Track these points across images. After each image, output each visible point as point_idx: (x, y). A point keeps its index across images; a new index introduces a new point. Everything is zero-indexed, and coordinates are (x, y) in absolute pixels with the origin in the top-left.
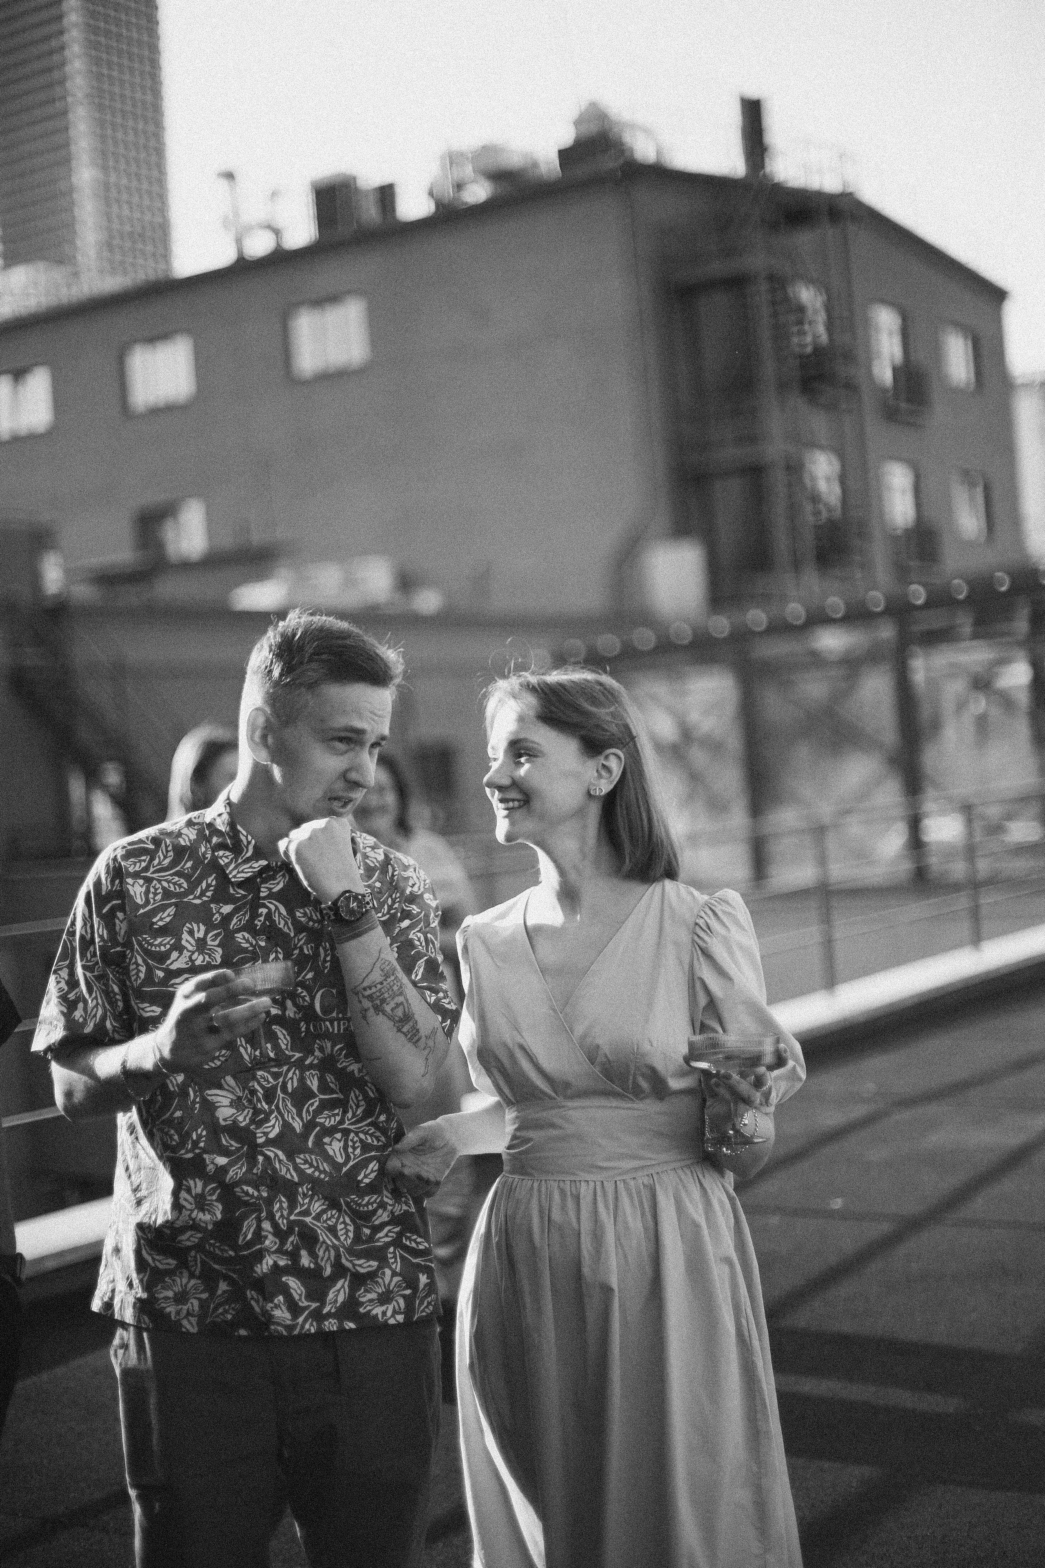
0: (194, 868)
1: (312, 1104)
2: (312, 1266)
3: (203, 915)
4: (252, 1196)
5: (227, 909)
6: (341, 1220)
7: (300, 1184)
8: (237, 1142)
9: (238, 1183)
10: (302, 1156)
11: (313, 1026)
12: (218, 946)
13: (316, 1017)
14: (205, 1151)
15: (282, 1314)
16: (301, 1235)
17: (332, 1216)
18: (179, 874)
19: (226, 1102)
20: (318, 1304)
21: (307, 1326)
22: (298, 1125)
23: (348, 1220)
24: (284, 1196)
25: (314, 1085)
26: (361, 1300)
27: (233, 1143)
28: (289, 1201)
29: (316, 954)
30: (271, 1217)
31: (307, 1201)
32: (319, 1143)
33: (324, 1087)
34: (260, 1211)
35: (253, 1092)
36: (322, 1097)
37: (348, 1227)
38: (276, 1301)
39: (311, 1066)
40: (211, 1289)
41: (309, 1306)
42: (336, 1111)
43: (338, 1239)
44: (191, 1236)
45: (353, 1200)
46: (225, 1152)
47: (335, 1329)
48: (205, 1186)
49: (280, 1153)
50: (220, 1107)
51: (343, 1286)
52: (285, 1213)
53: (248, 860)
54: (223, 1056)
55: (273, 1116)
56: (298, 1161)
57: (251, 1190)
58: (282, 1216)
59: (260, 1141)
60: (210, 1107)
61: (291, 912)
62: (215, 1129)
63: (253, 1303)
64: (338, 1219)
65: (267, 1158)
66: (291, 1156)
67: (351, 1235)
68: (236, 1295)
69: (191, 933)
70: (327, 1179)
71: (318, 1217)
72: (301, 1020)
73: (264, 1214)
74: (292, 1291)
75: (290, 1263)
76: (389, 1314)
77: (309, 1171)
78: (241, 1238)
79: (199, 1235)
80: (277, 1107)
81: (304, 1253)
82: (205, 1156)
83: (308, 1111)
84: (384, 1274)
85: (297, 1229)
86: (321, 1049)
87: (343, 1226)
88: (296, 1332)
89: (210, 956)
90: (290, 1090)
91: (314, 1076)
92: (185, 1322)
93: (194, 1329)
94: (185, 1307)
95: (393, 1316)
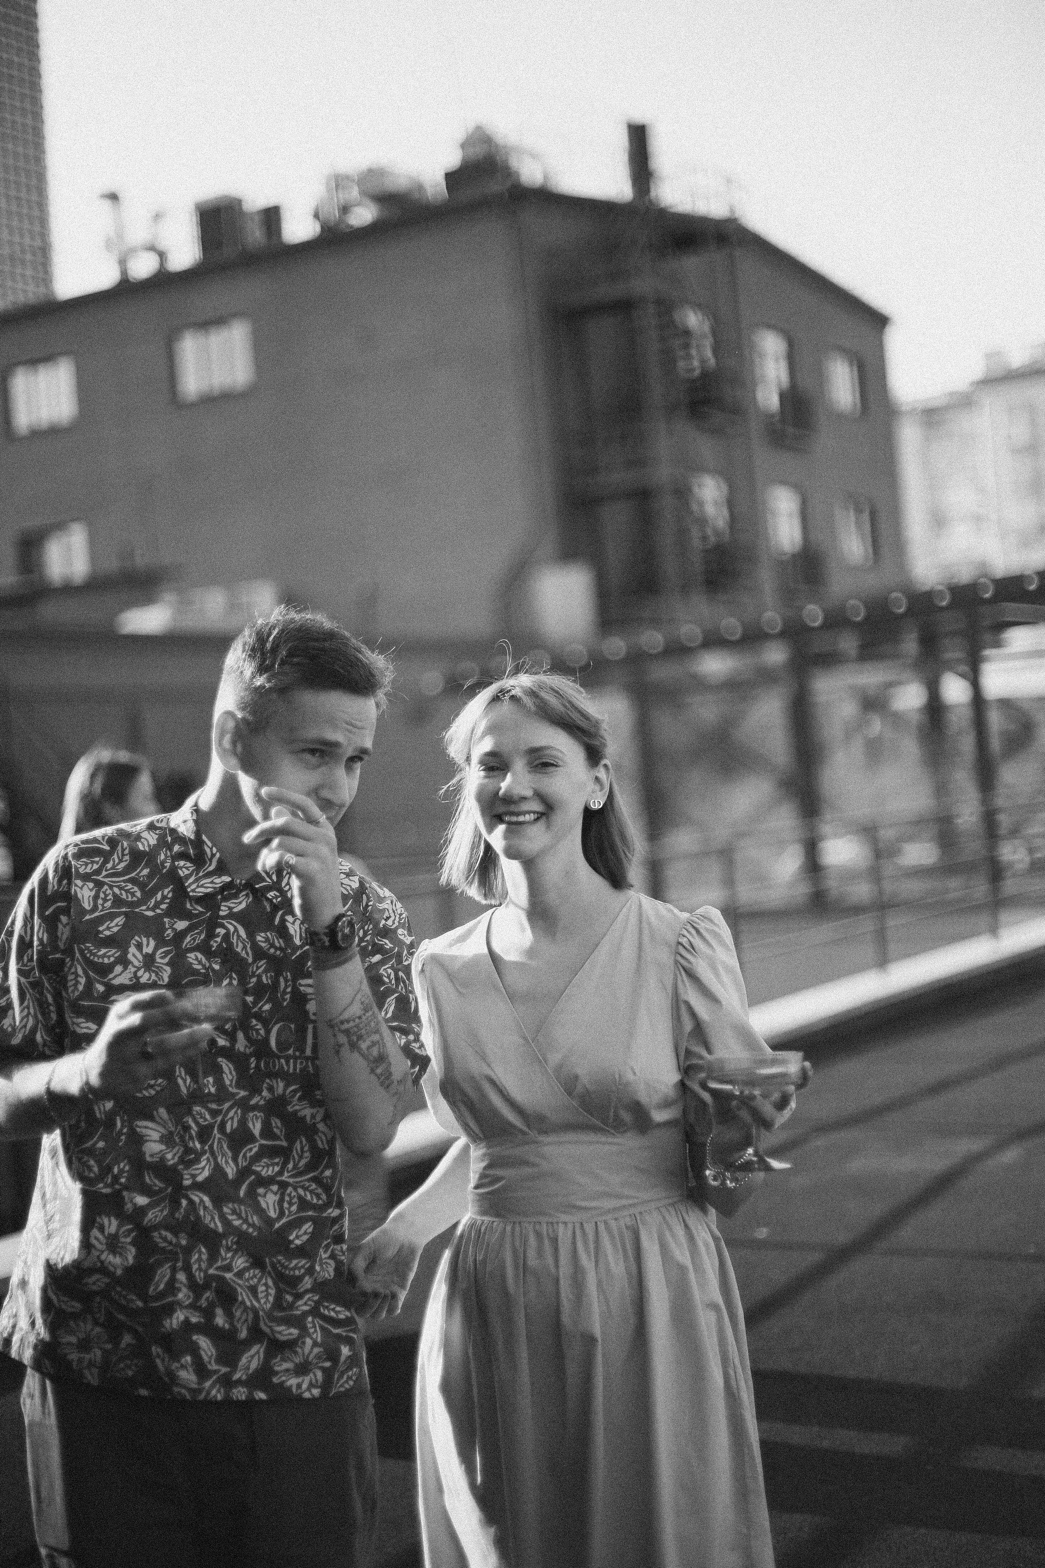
0: (150, 876)
1: (251, 1149)
2: (227, 1326)
3: (154, 927)
4: (170, 1243)
5: (181, 925)
6: (264, 1281)
7: (224, 1236)
8: (160, 1181)
9: (156, 1227)
10: (230, 1205)
11: (265, 1063)
12: (167, 964)
13: (270, 1054)
14: (126, 1188)
15: (187, 1376)
16: (219, 1292)
17: (255, 1276)
18: (133, 881)
19: (155, 1136)
20: (229, 1369)
21: (214, 1392)
22: (231, 1171)
23: (270, 1281)
24: (205, 1247)
25: (256, 1128)
26: (277, 1368)
27: (157, 1182)
28: (209, 1254)
29: (275, 984)
30: (187, 1268)
31: (229, 1255)
32: (252, 1193)
33: (267, 1132)
34: (177, 1260)
35: (187, 1128)
36: (264, 1142)
37: (270, 1290)
38: (183, 1361)
39: (255, 1108)
40: (115, 1339)
41: (219, 1371)
42: (277, 1160)
43: (258, 1301)
44: (98, 1280)
45: (279, 1262)
46: (146, 1190)
47: (244, 1398)
48: (119, 1227)
49: (206, 1199)
50: (147, 1141)
51: (258, 1352)
52: (204, 1266)
53: (209, 875)
54: (159, 1085)
55: (205, 1157)
56: (225, 1210)
57: (169, 1236)
58: (200, 1269)
59: (187, 1182)
60: (137, 1140)
61: (251, 935)
62: (139, 1164)
63: (158, 1361)
64: (260, 1279)
65: (191, 1202)
66: (218, 1202)
67: (271, 1299)
68: (141, 1350)
69: (139, 946)
70: (255, 1234)
71: (240, 1274)
72: (251, 1055)
73: (180, 1264)
74: (203, 1353)
75: (202, 1320)
76: (304, 1386)
77: (237, 1223)
78: (152, 1288)
79: (107, 1280)
80: (211, 1147)
81: (219, 1311)
82: (125, 1193)
83: (245, 1155)
84: (304, 1343)
85: (214, 1284)
86: (271, 1089)
87: (264, 1287)
88: (202, 1397)
89: (157, 974)
90: (228, 1130)
91: (257, 1118)
92: (86, 1372)
93: (95, 1382)
94: (87, 1356)
95: (309, 1389)
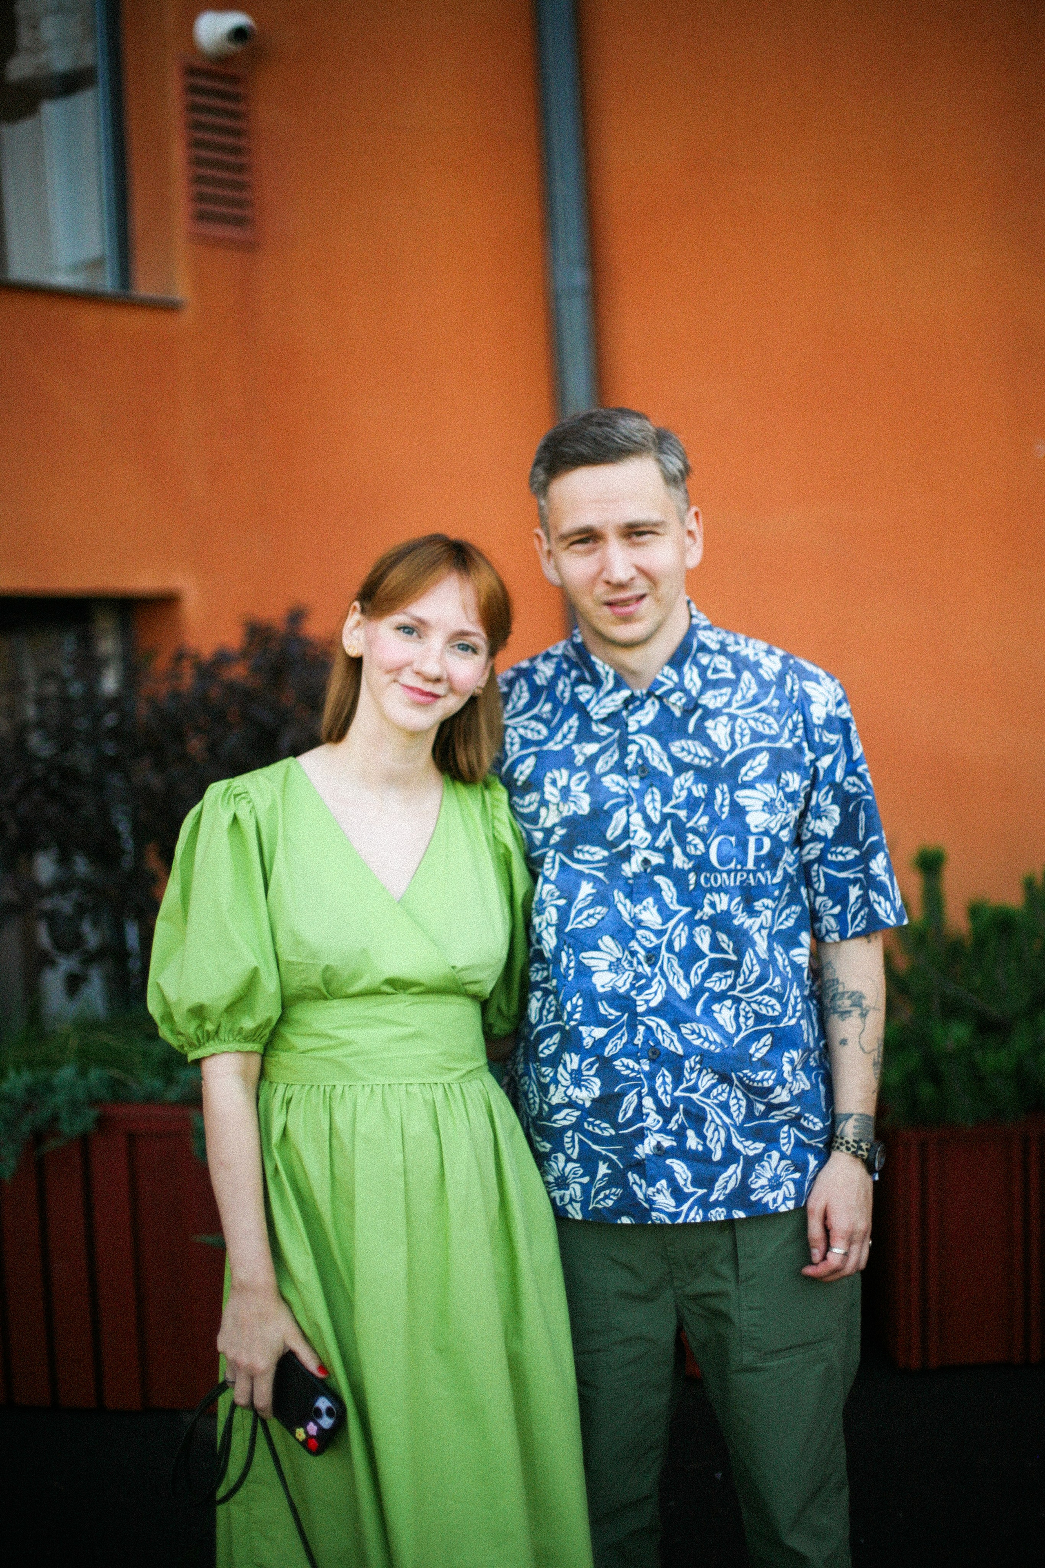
0: (553, 710)
1: (701, 967)
2: (700, 1148)
3: (566, 759)
4: (633, 1070)
5: (591, 748)
6: (733, 1095)
7: (687, 1056)
8: (617, 1010)
9: (615, 1057)
10: (688, 1025)
12: (585, 791)
14: (581, 1023)
15: (665, 1201)
16: (686, 1112)
17: (723, 1091)
18: (536, 718)
19: (604, 965)
20: (705, 1191)
21: (692, 1215)
22: (684, 991)
23: (740, 1095)
24: (669, 1070)
25: (704, 945)
26: (753, 1186)
27: (612, 1011)
28: (673, 1077)
30: (653, 1093)
31: (694, 1075)
32: (708, 1011)
33: (715, 946)
34: (642, 1087)
35: (633, 954)
36: (713, 955)
37: (741, 1102)
38: (658, 1185)
39: (701, 922)
40: (591, 1172)
41: (695, 1193)
42: (728, 973)
43: (730, 1115)
44: (568, 1115)
45: (745, 1075)
46: (603, 1022)
47: (723, 1218)
48: (581, 1061)
49: (662, 1023)
50: (594, 972)
51: (735, 1171)
52: (669, 1089)
53: (609, 693)
54: (599, 913)
55: (656, 980)
56: (684, 1031)
57: (631, 1063)
58: (665, 1092)
59: (640, 1009)
60: (585, 972)
61: (665, 747)
62: (592, 998)
63: (635, 1188)
64: (730, 1093)
65: (649, 1028)
66: (675, 1026)
67: (743, 1111)
68: (617, 1179)
69: (554, 782)
70: (718, 1051)
71: (707, 1094)
73: (645, 1090)
74: (677, 1176)
75: (675, 1144)
76: (779, 1200)
77: (697, 1043)
78: (621, 1116)
79: (578, 1113)
80: (661, 968)
81: (690, 1133)
82: (581, 1028)
83: (696, 974)
84: (770, 1157)
85: (681, 1106)
87: (735, 1101)
88: (680, 1221)
89: (575, 803)
90: (677, 949)
91: (704, 932)
92: (569, 1208)
93: (579, 1217)
94: (567, 1192)
95: (783, 1202)
